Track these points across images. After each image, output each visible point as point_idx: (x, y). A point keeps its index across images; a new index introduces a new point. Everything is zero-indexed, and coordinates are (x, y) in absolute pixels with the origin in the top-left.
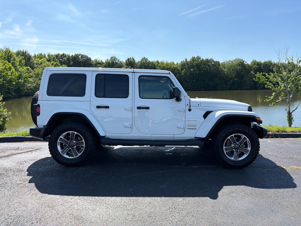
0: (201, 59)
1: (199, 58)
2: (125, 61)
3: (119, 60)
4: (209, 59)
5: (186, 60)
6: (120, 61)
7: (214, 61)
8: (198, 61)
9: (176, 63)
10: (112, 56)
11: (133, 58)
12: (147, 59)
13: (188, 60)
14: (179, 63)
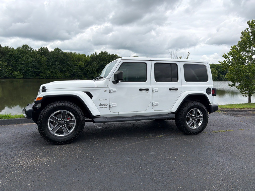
0: (108, 54)
1: (106, 53)
2: (37, 50)
3: (31, 49)
4: (114, 55)
5: (96, 53)
6: (33, 49)
7: (118, 57)
8: (106, 55)
9: (87, 56)
10: (24, 45)
11: (46, 48)
12: (60, 49)
13: (98, 54)
14: (89, 56)
